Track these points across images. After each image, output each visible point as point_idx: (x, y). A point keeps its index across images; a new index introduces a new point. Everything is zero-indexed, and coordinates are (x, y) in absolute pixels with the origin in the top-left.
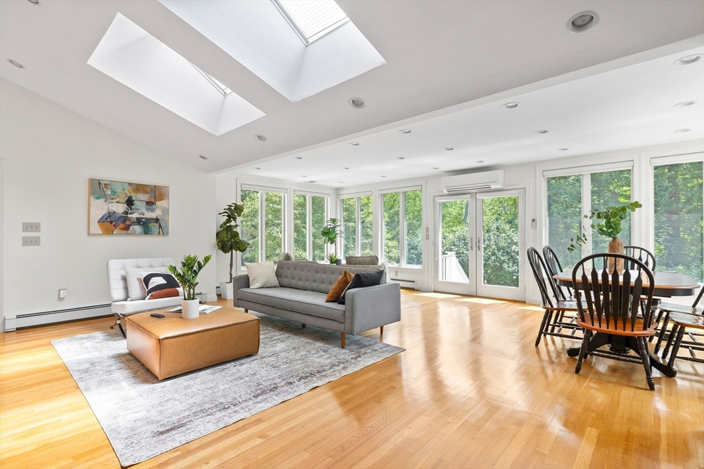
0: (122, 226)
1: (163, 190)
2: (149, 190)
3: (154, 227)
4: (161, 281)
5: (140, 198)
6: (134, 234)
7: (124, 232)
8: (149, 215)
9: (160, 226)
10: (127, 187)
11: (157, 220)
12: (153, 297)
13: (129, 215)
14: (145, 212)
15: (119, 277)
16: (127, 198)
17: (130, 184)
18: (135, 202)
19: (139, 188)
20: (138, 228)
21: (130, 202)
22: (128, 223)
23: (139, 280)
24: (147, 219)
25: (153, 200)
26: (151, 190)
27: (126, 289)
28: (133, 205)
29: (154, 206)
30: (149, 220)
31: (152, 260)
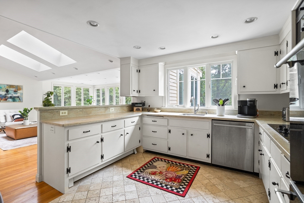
0: (4, 99)
1: (21, 87)
2: (15, 87)
3: (17, 99)
4: (19, 116)
5: (11, 90)
6: (9, 101)
7: (5, 101)
8: (15, 95)
9: (19, 99)
10: (6, 86)
11: (18, 97)
12: (15, 121)
13: (7, 96)
14: (13, 94)
15: (3, 115)
16: (6, 90)
17: (7, 85)
18: (9, 91)
19: (11, 86)
20: (10, 100)
21: (7, 91)
22: (7, 98)
23: (11, 116)
24: (14, 97)
25: (16, 90)
26: (16, 87)
27: (6, 119)
28: (9, 92)
29: (17, 92)
30: (15, 97)
31: (15, 110)
